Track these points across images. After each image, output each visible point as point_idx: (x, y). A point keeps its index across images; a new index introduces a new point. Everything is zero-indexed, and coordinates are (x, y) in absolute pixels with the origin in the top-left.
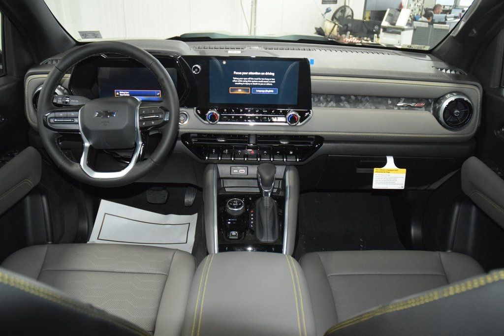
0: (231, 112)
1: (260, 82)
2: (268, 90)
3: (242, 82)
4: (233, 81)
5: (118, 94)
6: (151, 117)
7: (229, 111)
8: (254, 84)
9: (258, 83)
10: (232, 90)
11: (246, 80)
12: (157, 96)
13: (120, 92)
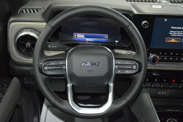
3: (176, 34)
4: (170, 33)
5: (76, 36)
6: (126, 67)
10: (168, 40)
11: (179, 33)
12: (105, 38)
13: (78, 35)
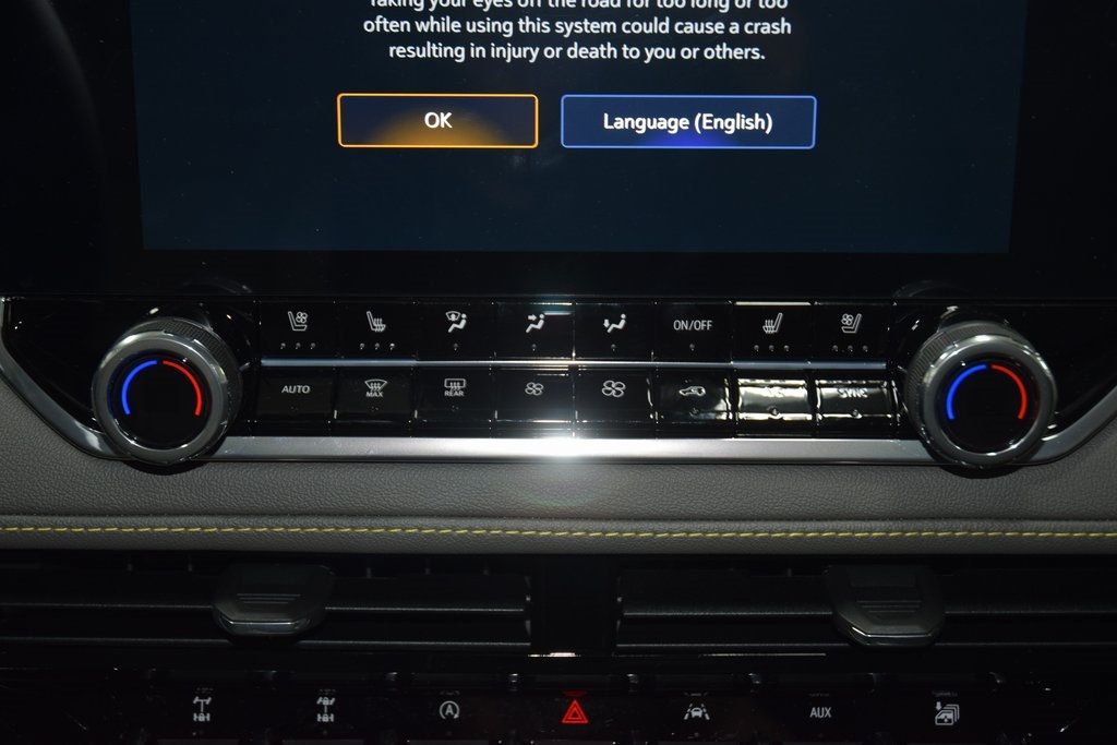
0: (353, 339)
1: (639, 28)
2: (726, 111)
4: (370, 26)
7: (337, 332)
8: (577, 52)
9: (618, 39)
10: (366, 119)
